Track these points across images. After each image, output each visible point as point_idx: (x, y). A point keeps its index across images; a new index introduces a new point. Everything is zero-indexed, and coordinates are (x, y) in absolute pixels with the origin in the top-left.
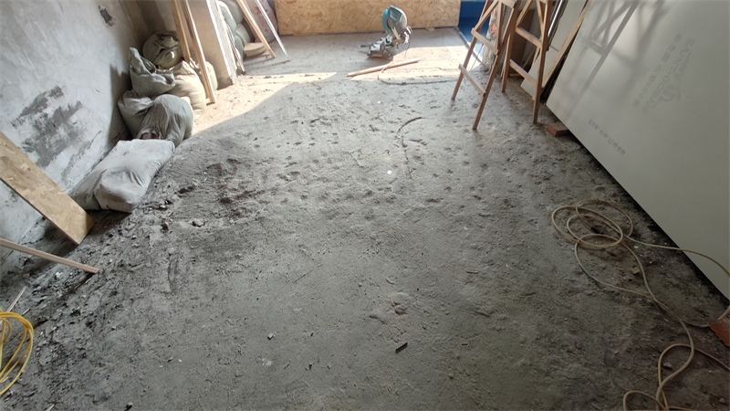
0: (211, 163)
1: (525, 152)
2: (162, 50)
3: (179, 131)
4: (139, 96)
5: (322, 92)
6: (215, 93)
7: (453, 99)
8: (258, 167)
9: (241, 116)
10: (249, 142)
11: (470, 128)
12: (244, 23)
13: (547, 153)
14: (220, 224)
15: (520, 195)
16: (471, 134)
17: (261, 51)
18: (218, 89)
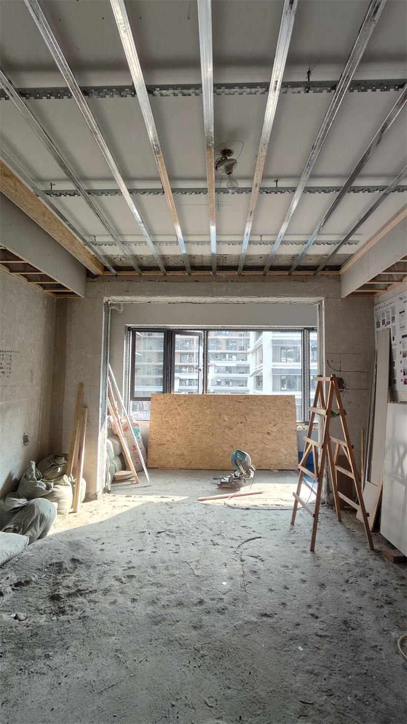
0: (54, 561)
1: (363, 575)
2: (53, 465)
3: (38, 529)
4: (19, 497)
5: (173, 511)
6: (80, 504)
7: (293, 523)
8: (98, 568)
9: (96, 524)
10: (96, 546)
11: (308, 549)
12: (121, 456)
13: (386, 577)
14: (42, 620)
15: (362, 618)
16: (309, 555)
17: (128, 477)
18: (83, 502)
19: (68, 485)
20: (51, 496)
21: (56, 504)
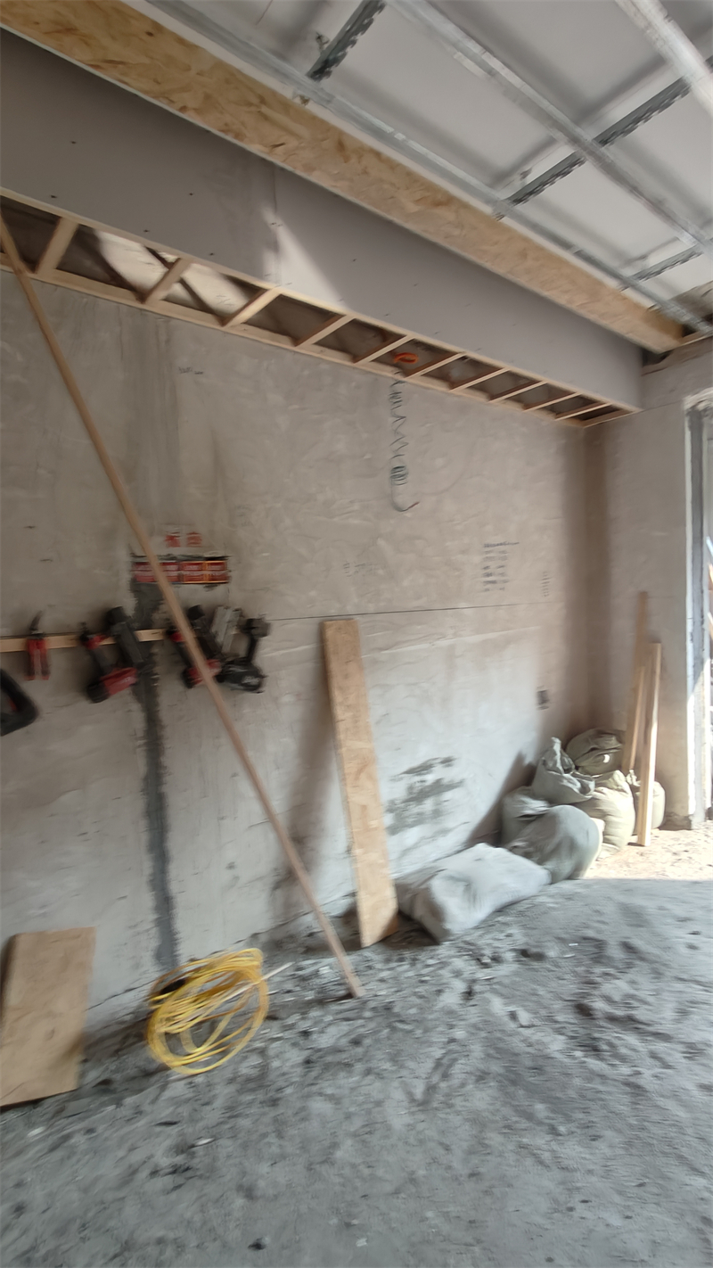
0: (591, 933)
2: (593, 749)
3: (566, 864)
4: (535, 797)
9: (682, 883)
10: (680, 933)
18: (660, 828)
19: (623, 791)
20: (591, 806)
21: (600, 824)
